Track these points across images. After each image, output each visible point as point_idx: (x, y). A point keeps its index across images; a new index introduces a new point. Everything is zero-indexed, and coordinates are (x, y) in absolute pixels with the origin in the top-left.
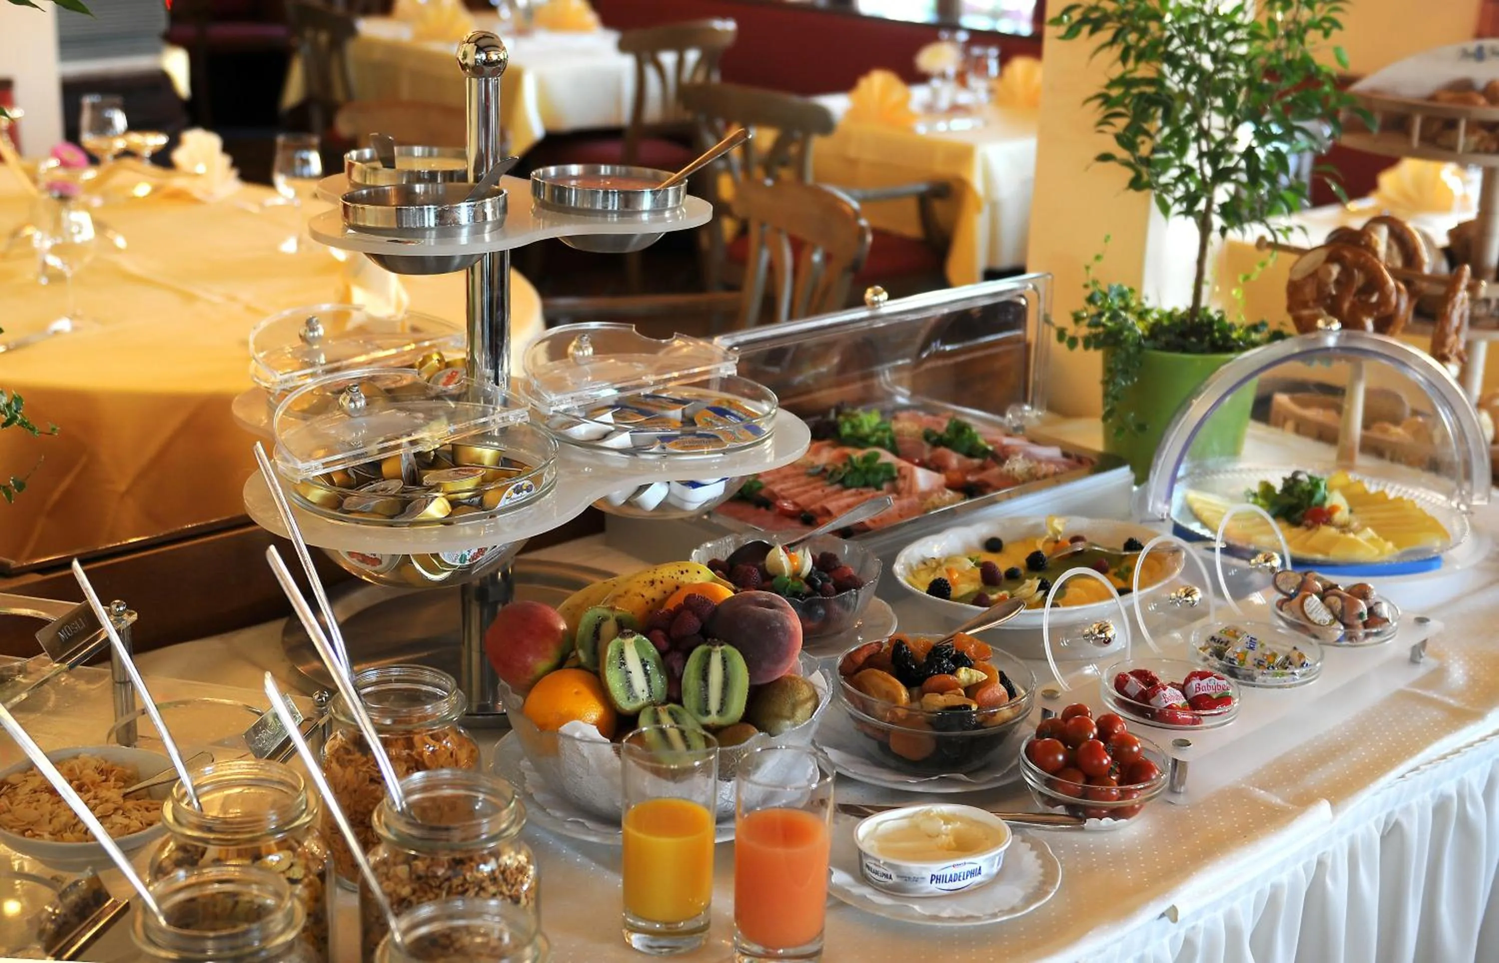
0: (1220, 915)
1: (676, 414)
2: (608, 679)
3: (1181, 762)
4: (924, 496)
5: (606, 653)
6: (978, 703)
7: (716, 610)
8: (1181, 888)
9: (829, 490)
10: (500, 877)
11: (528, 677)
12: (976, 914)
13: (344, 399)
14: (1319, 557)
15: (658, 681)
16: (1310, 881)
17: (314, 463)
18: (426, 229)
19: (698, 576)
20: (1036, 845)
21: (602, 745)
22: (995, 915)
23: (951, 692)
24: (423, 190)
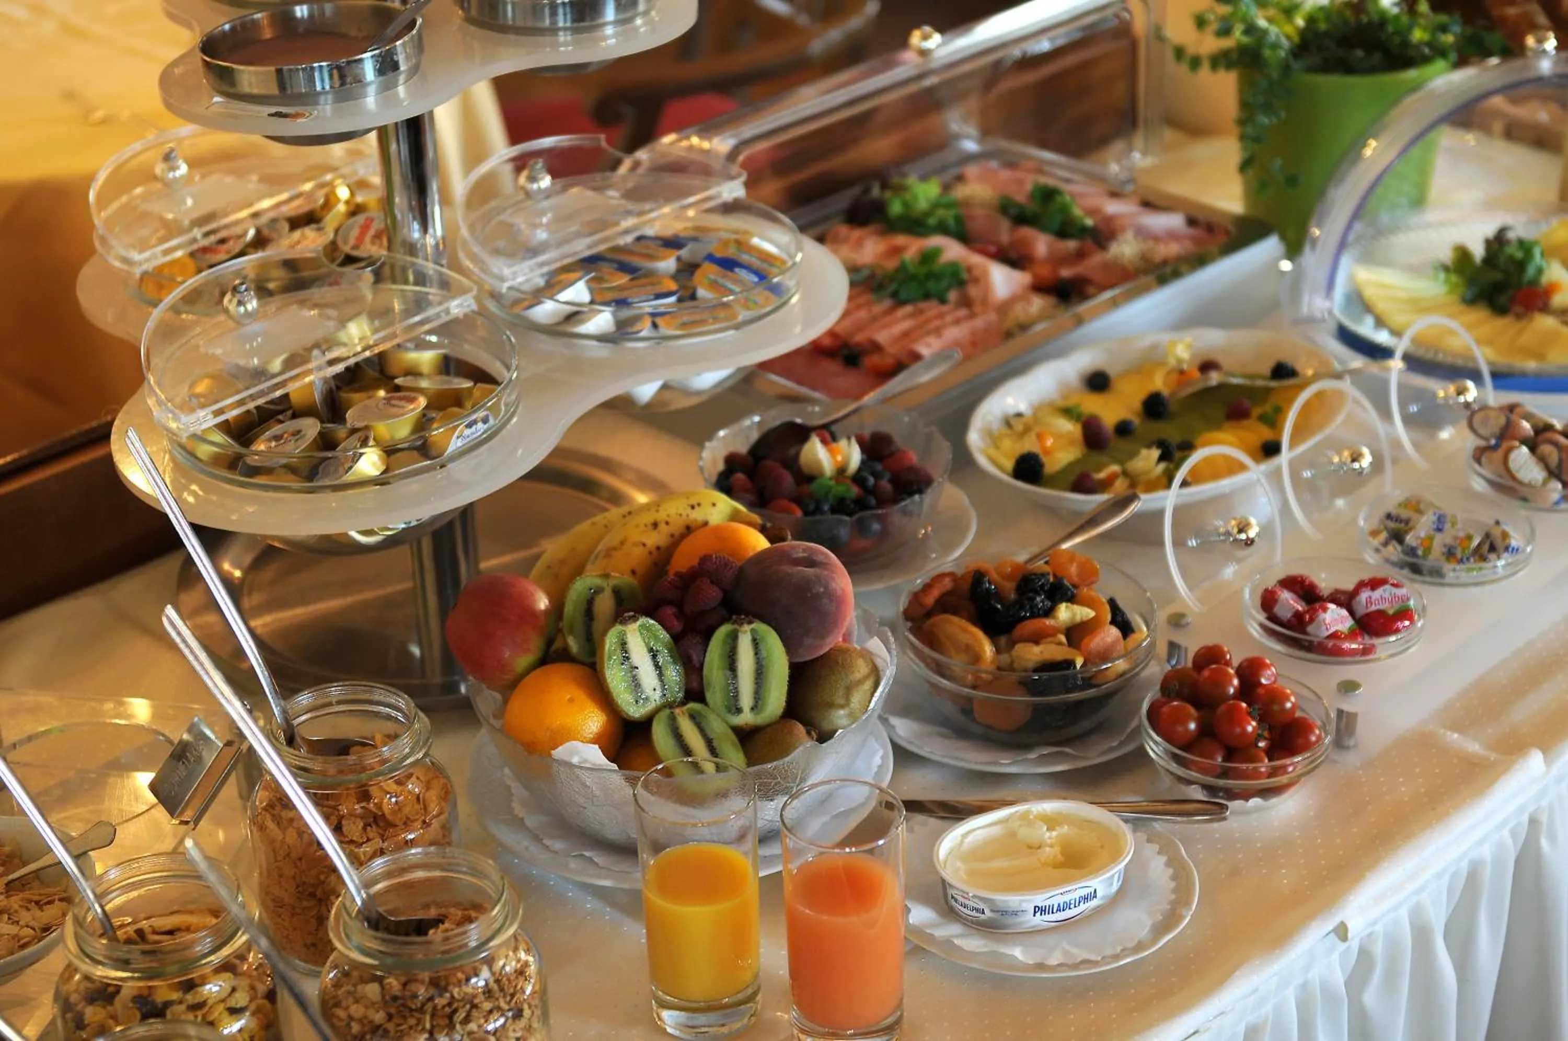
0: (1403, 914)
1: (668, 264)
2: (609, 680)
3: (1348, 713)
4: (1004, 308)
5: (603, 646)
6: (1083, 655)
7: (741, 573)
8: (1351, 898)
9: (878, 308)
10: (496, 987)
11: (506, 677)
12: (1093, 957)
13: (230, 301)
14: (1531, 365)
15: (673, 674)
16: (1518, 849)
17: (201, 413)
18: (319, 94)
19: (714, 510)
20: (1167, 848)
21: (606, 775)
22: (1116, 957)
23: (1049, 639)
24: (306, 13)
